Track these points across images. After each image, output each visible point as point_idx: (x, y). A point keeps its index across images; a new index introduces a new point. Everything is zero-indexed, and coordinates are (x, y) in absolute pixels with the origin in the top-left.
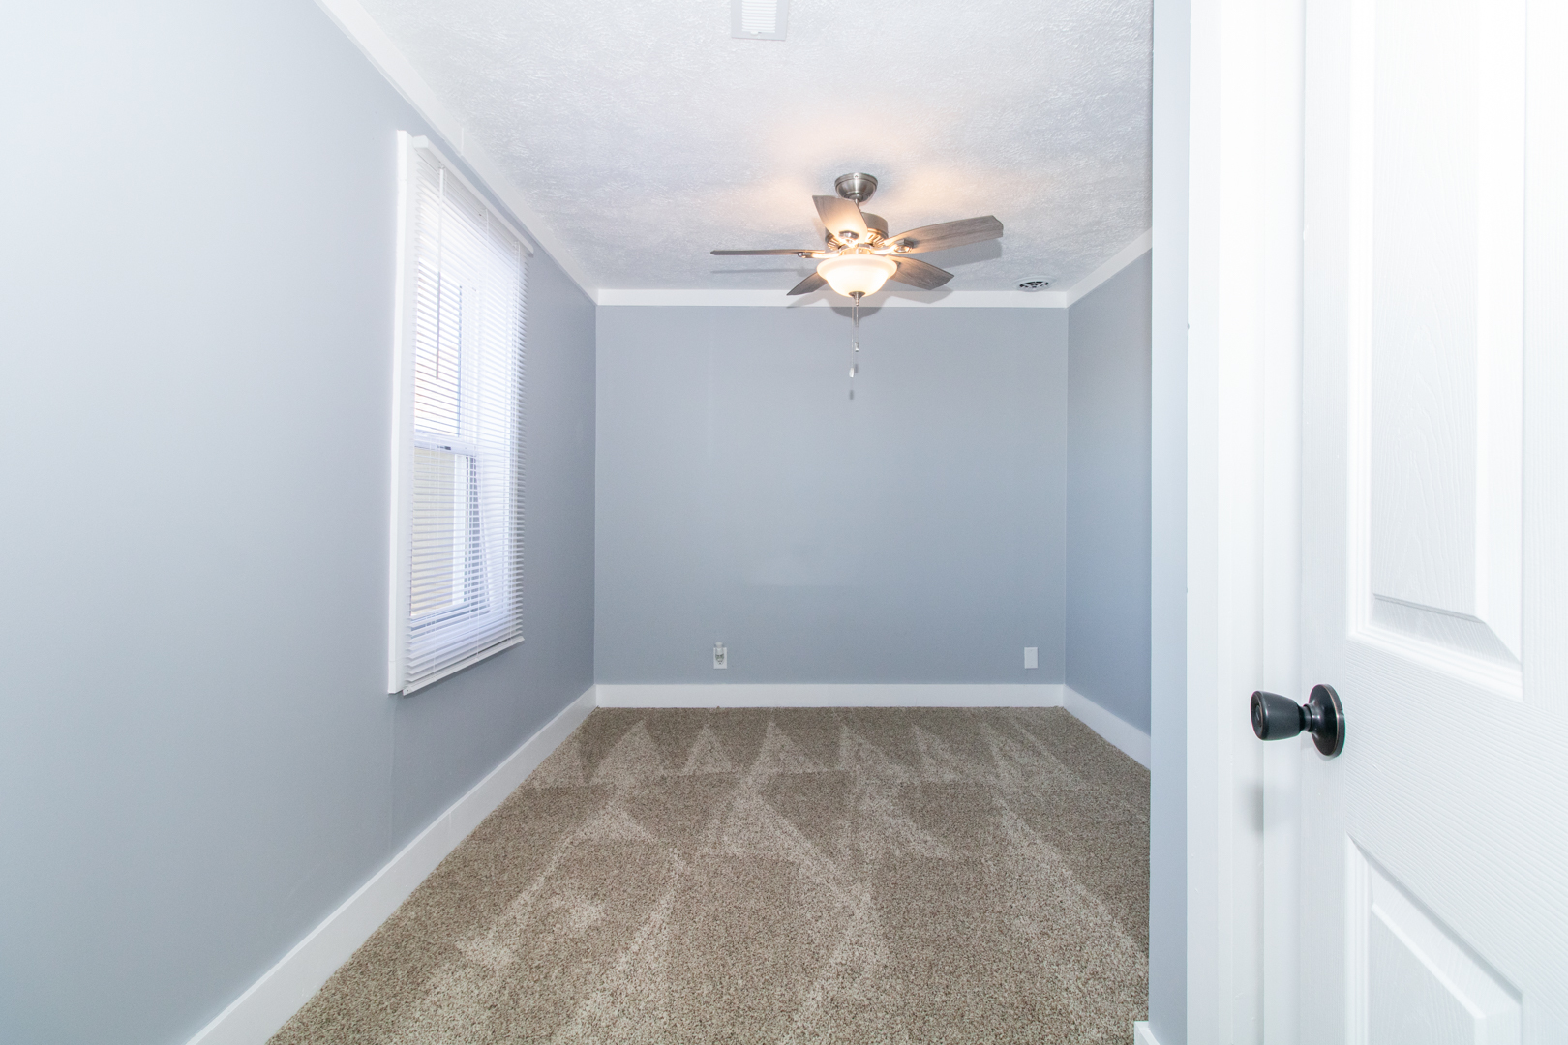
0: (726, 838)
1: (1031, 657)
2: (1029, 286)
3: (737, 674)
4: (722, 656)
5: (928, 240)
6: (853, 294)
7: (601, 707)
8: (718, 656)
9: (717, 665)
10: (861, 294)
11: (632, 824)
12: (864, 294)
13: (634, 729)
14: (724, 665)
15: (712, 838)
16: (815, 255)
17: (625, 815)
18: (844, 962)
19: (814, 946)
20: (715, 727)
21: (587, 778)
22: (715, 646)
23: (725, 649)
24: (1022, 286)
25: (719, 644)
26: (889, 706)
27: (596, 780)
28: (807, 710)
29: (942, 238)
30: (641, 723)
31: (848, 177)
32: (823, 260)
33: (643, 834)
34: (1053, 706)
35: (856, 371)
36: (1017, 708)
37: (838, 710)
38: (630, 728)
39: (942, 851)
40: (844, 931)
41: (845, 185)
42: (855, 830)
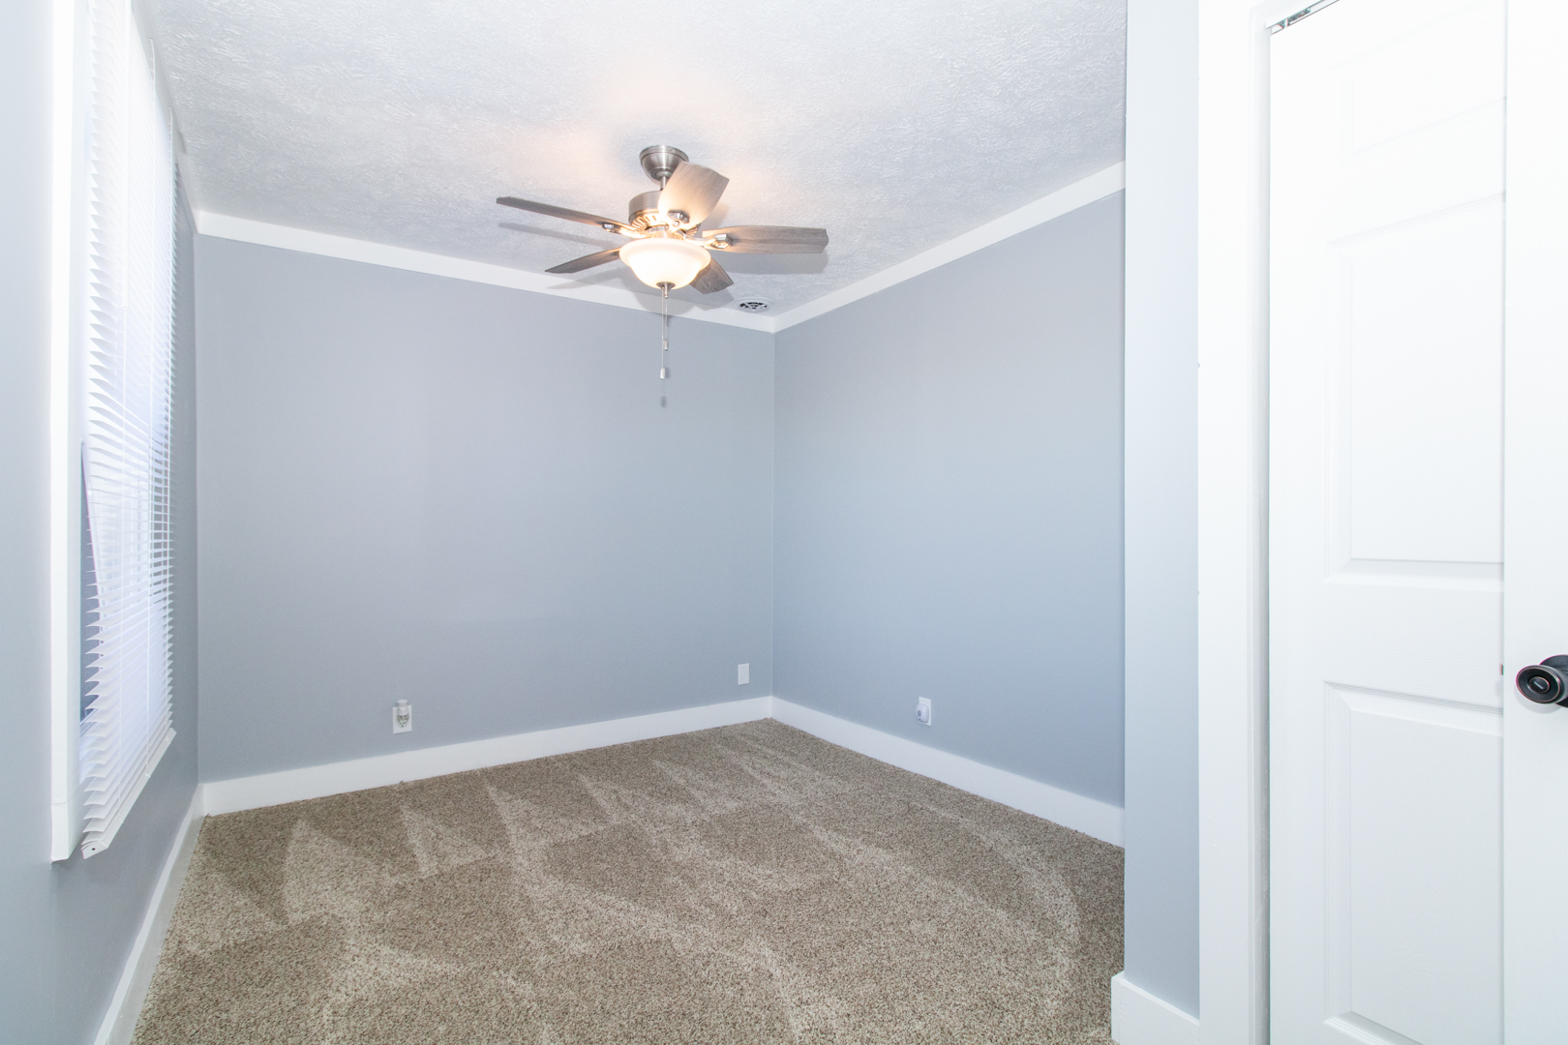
0: (556, 938)
1: (743, 674)
2: (750, 306)
3: (426, 736)
4: (406, 717)
5: (750, 241)
6: (661, 285)
7: (213, 814)
8: (400, 718)
9: (397, 729)
10: (670, 285)
11: (407, 959)
12: (673, 285)
13: (297, 834)
14: (408, 728)
15: (537, 943)
16: (622, 231)
17: (386, 950)
18: (808, 1027)
19: (763, 1023)
20: (416, 806)
21: (279, 915)
22: (397, 705)
23: (410, 707)
24: (742, 305)
25: (402, 701)
26: (611, 744)
27: (295, 918)
28: (522, 765)
29: (764, 241)
30: (301, 824)
31: (656, 149)
32: (632, 240)
33: (438, 968)
34: (762, 718)
35: (667, 375)
36: (735, 725)
37: (558, 758)
38: (290, 833)
39: (793, 882)
40: (778, 995)
41: (654, 158)
42: (693, 885)
